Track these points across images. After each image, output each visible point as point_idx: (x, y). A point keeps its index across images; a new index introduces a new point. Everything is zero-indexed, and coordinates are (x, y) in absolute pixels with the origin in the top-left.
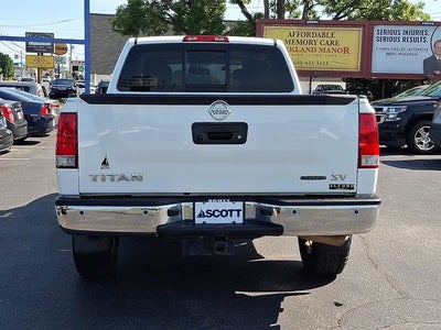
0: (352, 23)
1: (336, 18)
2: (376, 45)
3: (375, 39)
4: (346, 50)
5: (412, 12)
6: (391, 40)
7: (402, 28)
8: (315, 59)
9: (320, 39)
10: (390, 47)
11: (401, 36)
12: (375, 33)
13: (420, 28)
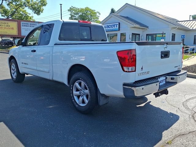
0: (13, 20)
1: (8, 18)
2: (22, 27)
3: (21, 26)
4: (13, 29)
5: (30, 18)
6: (26, 26)
7: (29, 23)
8: (3, 31)
9: (4, 25)
10: (26, 28)
11: (29, 25)
12: (21, 24)
13: (34, 23)
